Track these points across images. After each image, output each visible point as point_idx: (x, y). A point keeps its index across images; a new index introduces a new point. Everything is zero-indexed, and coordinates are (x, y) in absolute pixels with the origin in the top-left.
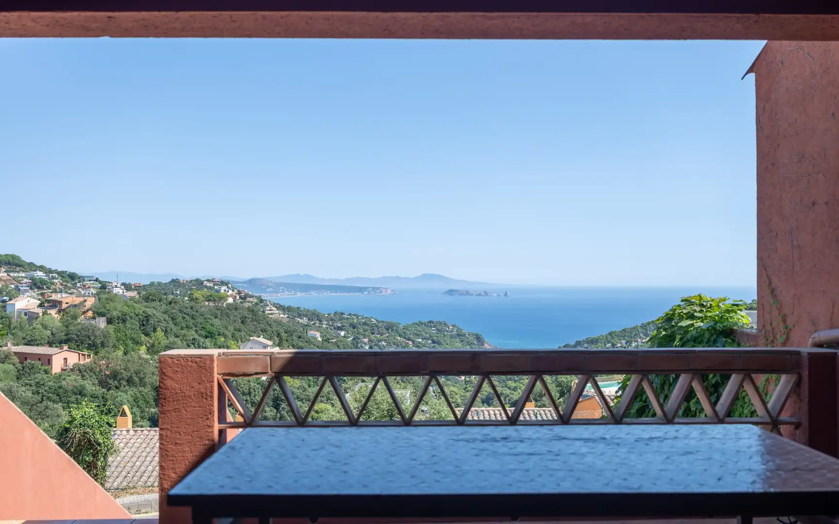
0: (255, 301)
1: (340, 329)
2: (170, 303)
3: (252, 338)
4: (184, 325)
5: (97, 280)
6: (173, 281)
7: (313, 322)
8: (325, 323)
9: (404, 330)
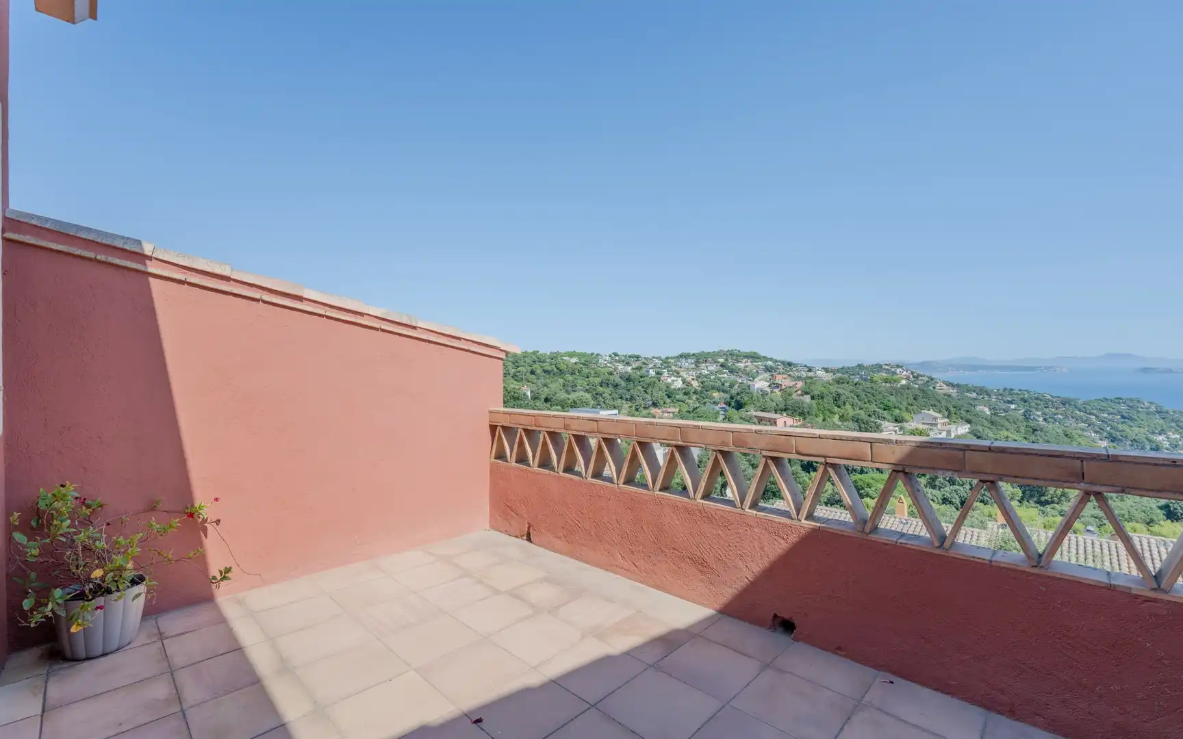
0: (927, 379)
1: (1010, 402)
2: (856, 384)
3: (923, 411)
4: (866, 400)
5: (805, 366)
6: (859, 365)
7: (981, 397)
8: (994, 397)
9: (1084, 405)
